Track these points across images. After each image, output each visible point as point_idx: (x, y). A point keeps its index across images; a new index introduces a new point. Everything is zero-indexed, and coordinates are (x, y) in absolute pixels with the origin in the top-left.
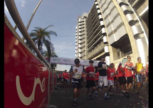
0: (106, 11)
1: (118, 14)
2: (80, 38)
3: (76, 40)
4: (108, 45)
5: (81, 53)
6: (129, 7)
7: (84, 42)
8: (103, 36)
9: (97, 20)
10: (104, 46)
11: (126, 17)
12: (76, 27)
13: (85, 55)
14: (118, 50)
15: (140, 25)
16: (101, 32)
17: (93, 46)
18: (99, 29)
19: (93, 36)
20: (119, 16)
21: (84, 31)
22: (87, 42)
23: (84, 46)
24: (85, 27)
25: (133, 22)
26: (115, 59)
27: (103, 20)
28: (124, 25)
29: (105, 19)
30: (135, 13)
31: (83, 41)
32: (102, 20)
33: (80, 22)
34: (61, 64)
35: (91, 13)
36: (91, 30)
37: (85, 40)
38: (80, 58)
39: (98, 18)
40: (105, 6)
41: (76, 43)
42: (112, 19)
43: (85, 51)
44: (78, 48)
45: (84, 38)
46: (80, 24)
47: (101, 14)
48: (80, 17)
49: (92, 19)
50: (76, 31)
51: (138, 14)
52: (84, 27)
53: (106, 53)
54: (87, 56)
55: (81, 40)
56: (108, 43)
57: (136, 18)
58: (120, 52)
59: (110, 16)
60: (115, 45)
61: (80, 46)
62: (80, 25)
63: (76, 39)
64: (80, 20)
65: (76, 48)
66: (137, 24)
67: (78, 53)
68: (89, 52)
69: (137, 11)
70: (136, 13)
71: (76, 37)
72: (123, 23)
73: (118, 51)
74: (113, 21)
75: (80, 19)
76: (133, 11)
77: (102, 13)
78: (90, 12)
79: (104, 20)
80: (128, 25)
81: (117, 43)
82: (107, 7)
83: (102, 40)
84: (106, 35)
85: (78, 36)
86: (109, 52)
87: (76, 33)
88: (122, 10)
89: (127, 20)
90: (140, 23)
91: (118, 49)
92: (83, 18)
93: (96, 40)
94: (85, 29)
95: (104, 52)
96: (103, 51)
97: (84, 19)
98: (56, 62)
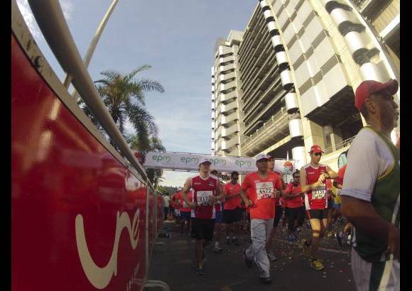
0: (292, 25)
1: (324, 34)
2: (223, 98)
3: (213, 104)
4: (299, 118)
5: (227, 138)
6: (353, 14)
7: (235, 109)
8: (285, 91)
9: (268, 48)
10: (289, 119)
11: (345, 41)
12: (213, 68)
13: (237, 145)
14: (328, 129)
15: (382, 61)
16: (280, 80)
17: (258, 120)
18: (273, 72)
19: (257, 92)
20: (327, 37)
21: (233, 79)
22: (243, 110)
23: (236, 120)
24: (237, 70)
25: (365, 54)
27: (283, 50)
28: (340, 61)
29: (290, 46)
30: (368, 30)
31: (230, 106)
32: (280, 48)
33: (222, 56)
34: (174, 169)
35: (251, 30)
36: (253, 77)
37: (237, 104)
38: (224, 152)
39: (271, 43)
40: (288, 12)
41: (213, 113)
42: (309, 45)
43: (237, 132)
44: (219, 126)
45: (235, 98)
46: (222, 60)
47: (279, 34)
48: (220, 41)
49: (255, 47)
50: (213, 79)
51: (376, 33)
52: (233, 70)
53: (294, 139)
54: (242, 146)
55: (225, 103)
56: (299, 112)
57: (372, 43)
59: (302, 37)
60: (317, 117)
61: (224, 120)
62: (223, 64)
63: (213, 101)
64: (221, 51)
65: (214, 125)
66: (374, 60)
68: (248, 135)
69: (373, 24)
70: (373, 28)
71: (213, 95)
72: (339, 57)
73: (327, 132)
74: (310, 53)
75: (221, 48)
76: (364, 24)
77: (280, 31)
78: (248, 28)
79: (286, 48)
80: (352, 61)
81: (324, 111)
82: (294, 15)
83: (281, 104)
84: (293, 89)
85: (216, 94)
86: (302, 137)
87: (213, 84)
88: (333, 21)
89: (349, 49)
90: (382, 56)
91: (326, 127)
92: (229, 44)
93: (266, 102)
94: (236, 74)
95: (289, 134)
96: (286, 132)
97: (231, 46)
98: (160, 164)
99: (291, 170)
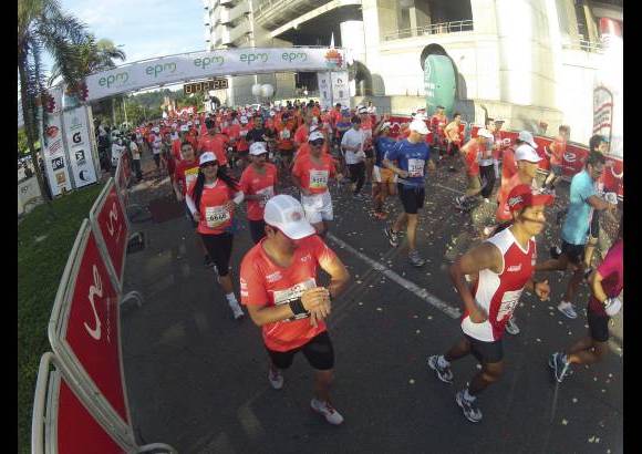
5: (230, 25)
13: (248, 33)
26: (388, 33)
38: (226, 47)
44: (216, 5)
58: (413, 11)
67: (217, 24)
73: (403, 4)
86: (360, 6)
99: (339, 64)
